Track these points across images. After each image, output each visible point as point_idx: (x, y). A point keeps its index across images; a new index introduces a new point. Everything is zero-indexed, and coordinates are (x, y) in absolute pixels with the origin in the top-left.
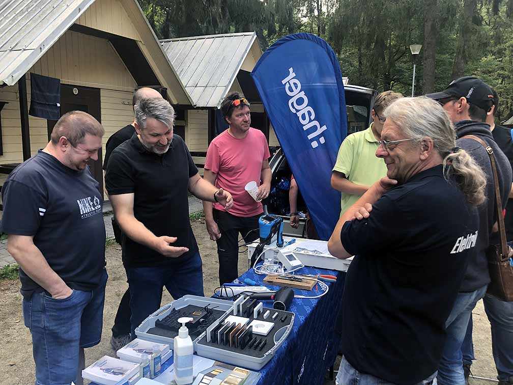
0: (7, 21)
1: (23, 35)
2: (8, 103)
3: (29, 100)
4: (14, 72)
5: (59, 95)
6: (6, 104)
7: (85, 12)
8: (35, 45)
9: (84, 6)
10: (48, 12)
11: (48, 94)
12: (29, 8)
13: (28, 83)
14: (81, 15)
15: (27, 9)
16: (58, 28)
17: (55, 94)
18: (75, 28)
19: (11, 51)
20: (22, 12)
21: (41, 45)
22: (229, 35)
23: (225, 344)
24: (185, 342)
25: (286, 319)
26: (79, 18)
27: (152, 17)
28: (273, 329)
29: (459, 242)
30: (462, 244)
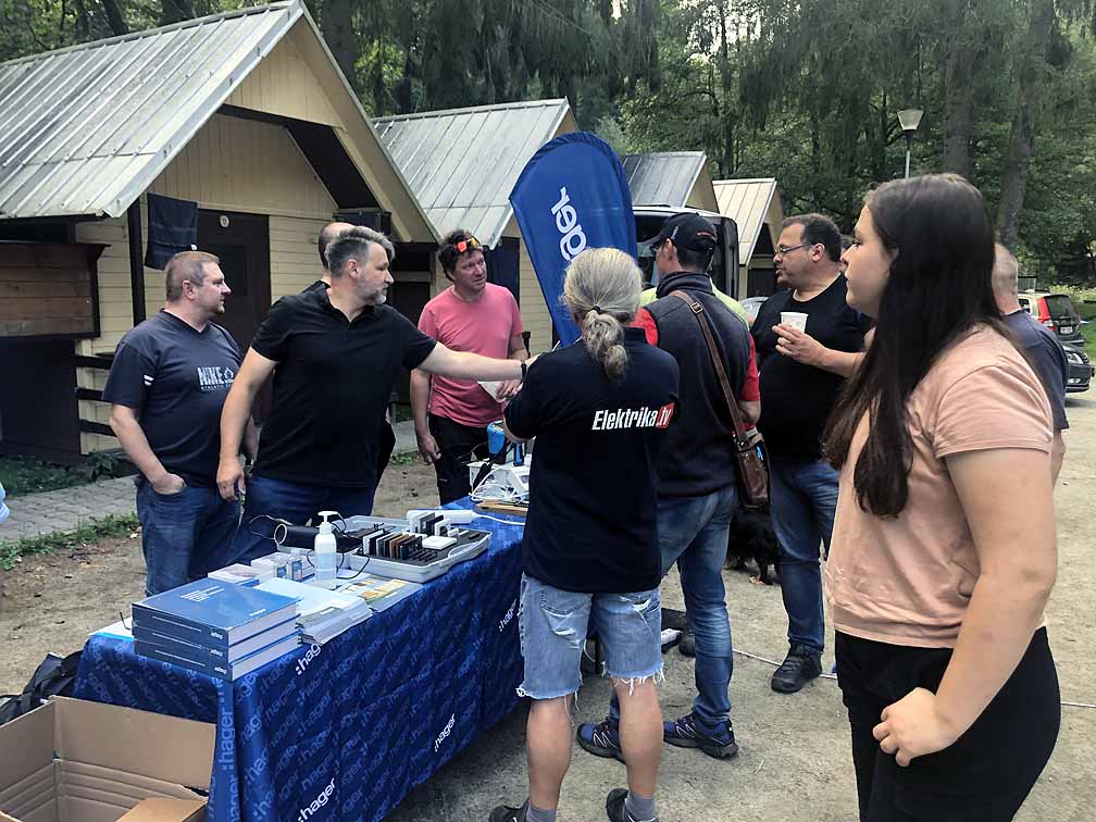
0: (107, 100)
1: (135, 127)
2: (109, 246)
3: (145, 239)
4: (120, 195)
5: (195, 230)
6: (106, 248)
7: (241, 84)
8: (156, 146)
9: (239, 74)
10: (179, 84)
11: (176, 229)
12: (145, 76)
13: (144, 209)
14: (235, 89)
15: (142, 79)
16: (195, 116)
17: (188, 229)
18: (225, 109)
19: (115, 155)
20: (132, 84)
21: (165, 146)
22: (516, 104)
23: (385, 554)
24: (325, 539)
25: (478, 537)
26: (231, 95)
27: (378, 67)
28: (454, 545)
29: (602, 416)
30: (609, 420)
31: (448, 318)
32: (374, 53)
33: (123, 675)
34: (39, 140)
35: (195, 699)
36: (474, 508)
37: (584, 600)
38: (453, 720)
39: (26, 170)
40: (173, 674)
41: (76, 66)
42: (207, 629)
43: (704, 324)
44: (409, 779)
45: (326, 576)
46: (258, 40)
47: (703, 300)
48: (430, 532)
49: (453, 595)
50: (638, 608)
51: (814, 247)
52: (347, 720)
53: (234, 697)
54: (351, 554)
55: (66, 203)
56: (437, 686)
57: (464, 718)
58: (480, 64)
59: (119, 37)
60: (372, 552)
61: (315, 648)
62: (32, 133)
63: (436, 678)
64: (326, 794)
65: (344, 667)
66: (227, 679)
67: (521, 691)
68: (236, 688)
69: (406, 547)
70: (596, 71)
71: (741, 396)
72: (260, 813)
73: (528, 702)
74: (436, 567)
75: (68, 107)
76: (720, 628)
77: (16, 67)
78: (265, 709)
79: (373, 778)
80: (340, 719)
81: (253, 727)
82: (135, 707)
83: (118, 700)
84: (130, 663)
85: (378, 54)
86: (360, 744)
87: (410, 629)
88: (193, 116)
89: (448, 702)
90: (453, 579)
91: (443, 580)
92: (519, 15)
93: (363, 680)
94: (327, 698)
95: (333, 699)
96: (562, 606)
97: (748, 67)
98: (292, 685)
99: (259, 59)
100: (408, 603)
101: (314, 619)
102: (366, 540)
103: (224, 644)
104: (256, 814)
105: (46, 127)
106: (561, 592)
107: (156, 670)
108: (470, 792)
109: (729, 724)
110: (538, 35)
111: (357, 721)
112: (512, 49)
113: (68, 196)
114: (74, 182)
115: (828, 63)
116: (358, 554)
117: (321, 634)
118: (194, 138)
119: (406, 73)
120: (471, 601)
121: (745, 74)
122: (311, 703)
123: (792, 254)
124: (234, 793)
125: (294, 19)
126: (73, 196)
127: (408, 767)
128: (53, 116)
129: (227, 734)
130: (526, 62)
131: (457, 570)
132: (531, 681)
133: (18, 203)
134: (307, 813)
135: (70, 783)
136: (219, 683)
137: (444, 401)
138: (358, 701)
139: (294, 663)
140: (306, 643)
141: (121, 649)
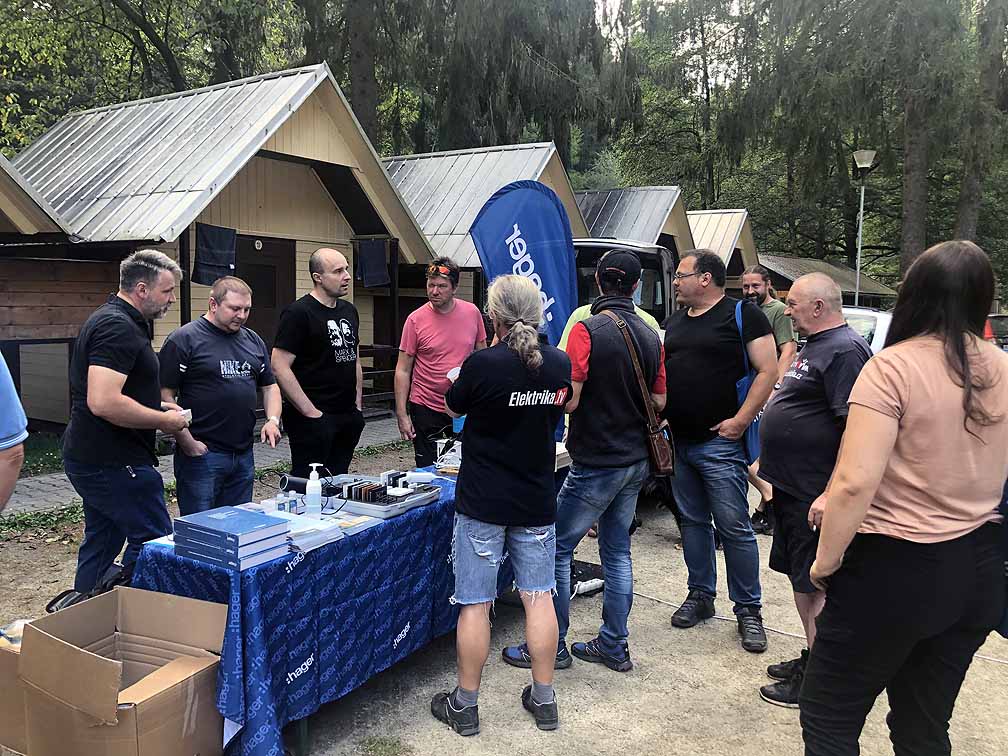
0: (167, 146)
1: (189, 167)
3: (192, 259)
4: (176, 223)
5: (234, 252)
7: (275, 134)
8: (204, 185)
9: (274, 125)
10: (224, 134)
11: (219, 252)
12: (198, 126)
13: (193, 236)
14: (270, 139)
15: (195, 128)
17: (227, 252)
18: (261, 153)
19: (171, 192)
20: (187, 132)
21: (211, 184)
22: (511, 147)
23: (359, 498)
24: (314, 483)
25: (430, 489)
26: (266, 143)
27: (396, 111)
28: (412, 493)
29: (516, 396)
30: (520, 399)
31: (425, 326)
32: (395, 98)
33: (166, 570)
34: (111, 177)
35: (215, 587)
36: (436, 473)
37: (500, 530)
38: (408, 626)
39: (99, 202)
40: (200, 568)
41: (142, 117)
42: (224, 535)
43: (627, 336)
44: (373, 666)
45: (314, 510)
46: (290, 97)
47: (626, 317)
48: (395, 485)
49: (408, 530)
50: (539, 538)
51: (703, 275)
52: (325, 612)
53: (242, 582)
54: (334, 498)
55: (131, 231)
56: (395, 598)
57: (418, 626)
58: (484, 108)
59: (179, 93)
60: (350, 497)
61: (300, 555)
62: (105, 172)
63: (395, 592)
64: (307, 664)
65: (322, 572)
66: (237, 570)
67: (453, 600)
68: (243, 576)
69: (374, 492)
70: (586, 115)
71: (653, 389)
72: (256, 665)
73: (459, 608)
74: (395, 509)
75: (135, 151)
76: (625, 571)
77: (92, 115)
78: (264, 593)
79: (344, 659)
80: (319, 611)
81: (254, 605)
82: (174, 594)
83: (162, 589)
84: (172, 561)
85: (397, 101)
86: (334, 632)
87: (373, 552)
88: (236, 159)
89: (404, 612)
90: (409, 518)
91: (401, 518)
92: (517, 69)
93: (337, 584)
94: (309, 593)
95: (313, 595)
96: (483, 534)
97: (724, 110)
98: (283, 580)
99: (290, 113)
100: (372, 531)
101: (300, 535)
102: (345, 489)
103: (235, 546)
104: (253, 665)
105: (117, 167)
106: (483, 524)
107: (189, 565)
108: (420, 685)
109: (626, 646)
110: (534, 85)
111: (332, 614)
112: (510, 98)
113: (133, 224)
114: (137, 214)
115: (796, 107)
116: (339, 497)
117: (305, 546)
118: (235, 178)
119: (421, 116)
120: (423, 538)
121: (722, 116)
122: (296, 596)
123: (685, 280)
124: (239, 649)
125: (320, 79)
126: (136, 225)
127: (372, 657)
128: (122, 159)
129: (235, 607)
130: (523, 109)
131: (413, 511)
132: (459, 591)
133: (93, 229)
134: (293, 676)
135: (125, 650)
136: (231, 573)
137: (420, 391)
138: (330, 600)
139: (284, 564)
140: (293, 550)
141: (165, 552)
